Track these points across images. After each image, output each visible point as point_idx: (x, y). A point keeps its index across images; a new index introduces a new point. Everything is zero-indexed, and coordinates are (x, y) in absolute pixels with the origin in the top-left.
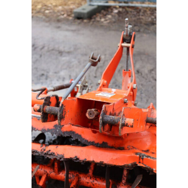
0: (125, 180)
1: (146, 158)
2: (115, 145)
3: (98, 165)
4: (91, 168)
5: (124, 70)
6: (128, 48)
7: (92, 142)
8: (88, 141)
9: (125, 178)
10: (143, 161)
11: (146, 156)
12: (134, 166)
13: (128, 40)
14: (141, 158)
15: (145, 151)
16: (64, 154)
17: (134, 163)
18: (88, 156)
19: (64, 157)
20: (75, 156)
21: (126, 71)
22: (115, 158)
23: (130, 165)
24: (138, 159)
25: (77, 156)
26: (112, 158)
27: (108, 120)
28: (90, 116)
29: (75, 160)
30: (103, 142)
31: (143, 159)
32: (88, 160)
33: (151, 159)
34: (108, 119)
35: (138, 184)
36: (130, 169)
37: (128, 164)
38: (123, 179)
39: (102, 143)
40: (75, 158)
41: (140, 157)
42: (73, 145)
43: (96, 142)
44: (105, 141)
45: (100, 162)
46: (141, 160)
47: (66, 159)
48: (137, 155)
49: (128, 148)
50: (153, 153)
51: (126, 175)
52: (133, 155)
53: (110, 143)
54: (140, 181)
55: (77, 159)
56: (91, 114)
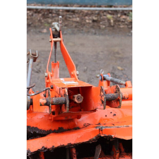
0: (76, 157)
1: (105, 128)
2: (69, 127)
3: (66, 147)
5: (53, 62)
6: (55, 42)
7: (49, 130)
8: (45, 131)
10: (102, 132)
11: (104, 127)
12: (98, 138)
13: (56, 36)
14: (101, 130)
15: (98, 124)
16: (29, 149)
17: (97, 135)
18: (54, 143)
19: (30, 152)
20: (42, 147)
21: (54, 63)
22: (79, 136)
23: (95, 138)
24: (99, 131)
25: (44, 146)
26: (77, 138)
27: (109, 98)
30: (59, 128)
31: (102, 130)
32: (56, 146)
33: (109, 128)
35: (100, 153)
36: (95, 142)
37: (93, 138)
38: (73, 157)
39: (58, 129)
40: (43, 149)
41: (100, 129)
42: (31, 139)
43: (53, 129)
44: (60, 126)
45: (68, 144)
46: (101, 132)
47: (35, 152)
48: (97, 128)
49: (84, 126)
50: (104, 124)
51: (75, 153)
52: (94, 129)
53: (65, 126)
54: (101, 150)
55: (45, 148)
56: (79, 99)
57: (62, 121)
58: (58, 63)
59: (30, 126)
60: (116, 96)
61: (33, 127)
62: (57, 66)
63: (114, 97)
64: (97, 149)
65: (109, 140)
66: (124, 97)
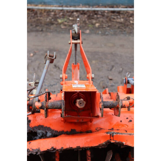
1: (116, 134)
2: (82, 130)
3: (75, 150)
4: (57, 157)
5: (73, 64)
6: (76, 44)
7: (62, 132)
8: (57, 131)
9: (90, 158)
10: (113, 138)
11: (115, 133)
12: (108, 144)
13: (76, 38)
14: (112, 136)
15: (111, 130)
16: (39, 148)
17: (107, 141)
18: (64, 144)
19: (40, 151)
20: (51, 148)
21: (74, 65)
22: (89, 140)
23: (104, 143)
24: (109, 137)
25: (53, 147)
26: (87, 142)
28: (80, 106)
29: (53, 150)
30: (72, 129)
31: (113, 136)
32: (65, 148)
33: (120, 135)
34: (108, 104)
35: (111, 159)
36: (104, 147)
37: (102, 143)
38: (88, 159)
39: (70, 130)
40: (52, 149)
41: (110, 135)
42: (44, 138)
43: (65, 130)
44: (73, 128)
45: (77, 147)
46: (112, 138)
47: (44, 151)
48: (108, 134)
49: (96, 130)
50: (117, 130)
51: (90, 155)
52: (105, 134)
53: (78, 129)
54: (111, 156)
55: (55, 149)
56: (81, 104)
57: (75, 123)
58: (78, 65)
59: (43, 126)
60: (115, 104)
61: (46, 127)
62: (77, 67)
63: (113, 105)
64: (108, 154)
65: (120, 147)
66: (125, 105)
